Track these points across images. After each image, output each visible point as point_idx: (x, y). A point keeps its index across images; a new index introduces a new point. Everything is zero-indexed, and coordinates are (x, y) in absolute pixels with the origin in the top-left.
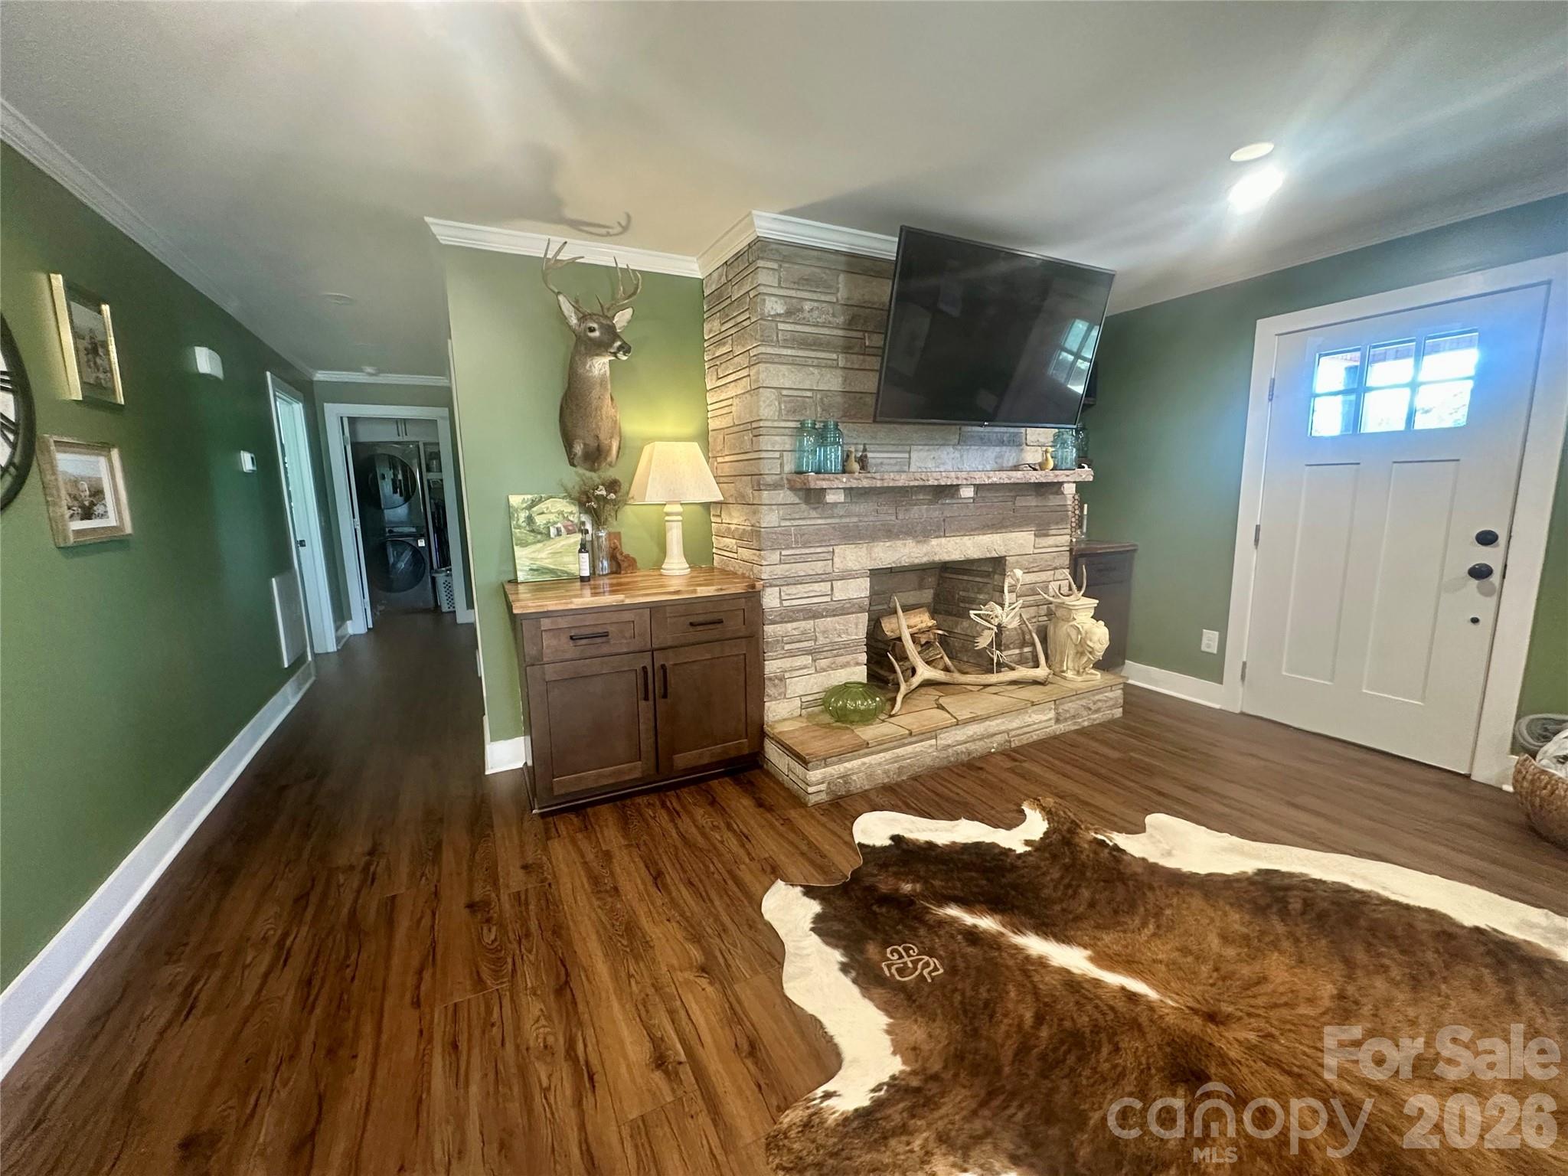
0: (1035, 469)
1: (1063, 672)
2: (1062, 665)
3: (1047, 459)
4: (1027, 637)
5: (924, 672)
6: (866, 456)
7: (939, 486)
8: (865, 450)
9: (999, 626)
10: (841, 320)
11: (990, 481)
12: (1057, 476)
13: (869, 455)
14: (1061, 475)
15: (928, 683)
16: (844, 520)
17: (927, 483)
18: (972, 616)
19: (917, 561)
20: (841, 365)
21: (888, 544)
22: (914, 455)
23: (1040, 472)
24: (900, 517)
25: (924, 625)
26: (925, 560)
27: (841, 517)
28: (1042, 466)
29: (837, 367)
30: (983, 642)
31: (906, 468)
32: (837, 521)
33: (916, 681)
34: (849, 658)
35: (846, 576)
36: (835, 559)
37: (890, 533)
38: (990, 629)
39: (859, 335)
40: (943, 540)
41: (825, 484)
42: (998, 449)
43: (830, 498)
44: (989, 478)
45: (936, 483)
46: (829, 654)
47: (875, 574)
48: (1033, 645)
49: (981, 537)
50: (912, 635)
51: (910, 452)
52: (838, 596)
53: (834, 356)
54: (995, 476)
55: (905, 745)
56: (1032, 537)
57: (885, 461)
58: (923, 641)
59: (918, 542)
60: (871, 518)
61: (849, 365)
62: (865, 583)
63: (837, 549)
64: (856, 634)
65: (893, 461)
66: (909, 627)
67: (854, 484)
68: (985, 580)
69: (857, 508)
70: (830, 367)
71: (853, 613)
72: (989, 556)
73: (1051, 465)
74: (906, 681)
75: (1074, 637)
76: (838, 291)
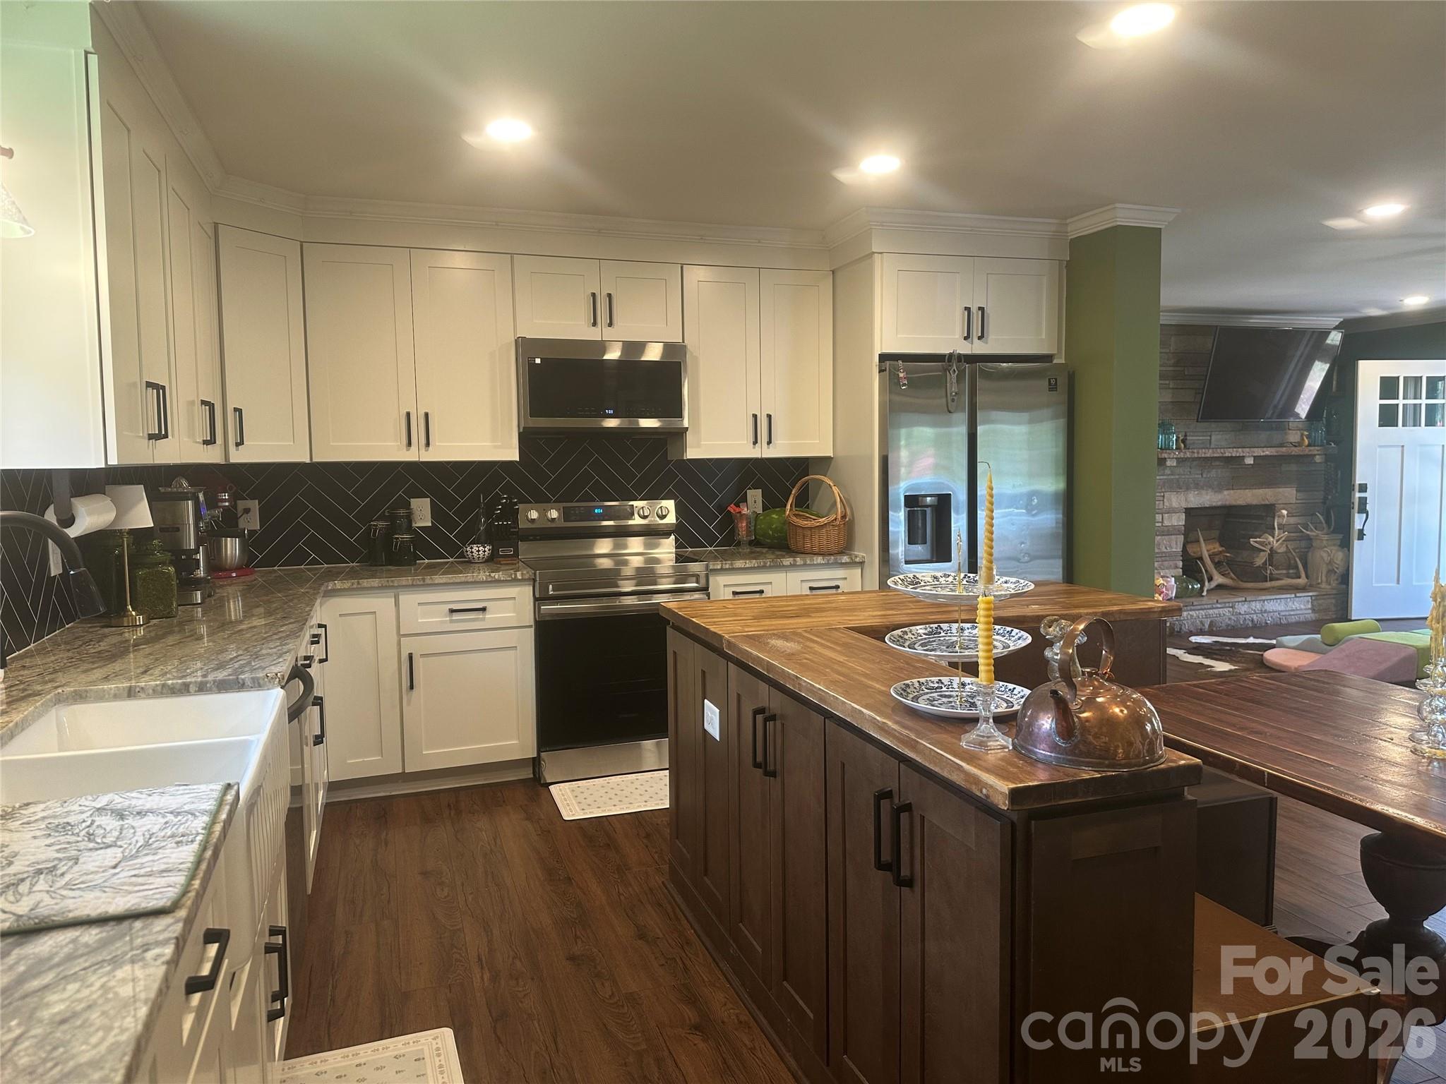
0: (1295, 446)
1: (1319, 584)
2: (1317, 579)
3: (1303, 439)
4: (1292, 562)
5: (1219, 579)
6: (1186, 439)
7: (1232, 457)
8: (1186, 436)
9: (1271, 549)
10: (1172, 362)
11: (1264, 454)
12: (1310, 451)
13: (1188, 438)
14: (1314, 450)
15: (1219, 587)
16: (1170, 477)
17: (1224, 455)
18: (1252, 543)
19: (1214, 504)
20: (1171, 386)
21: (1196, 493)
22: (1213, 437)
23: (1299, 448)
24: (1204, 476)
25: (1216, 550)
26: (1219, 504)
27: (1169, 475)
28: (1299, 444)
29: (1169, 388)
30: (1260, 560)
31: (1208, 446)
32: (1165, 477)
33: (1213, 584)
34: (1171, 563)
35: (1171, 511)
36: (1165, 500)
37: (1197, 486)
38: (1264, 551)
39: (1182, 369)
40: (1232, 491)
41: (1166, 456)
42: (1268, 433)
43: (1169, 463)
44: (1263, 452)
45: (1230, 455)
46: (1160, 559)
47: (1188, 511)
48: (1297, 567)
49: (1257, 490)
50: (1209, 556)
51: (1210, 436)
52: (1166, 523)
53: (1167, 382)
54: (1267, 451)
55: (1213, 608)
56: (1295, 492)
57: (1196, 442)
58: (1216, 561)
59: (1216, 492)
60: (1187, 476)
61: (1175, 387)
62: (1183, 516)
63: (1166, 494)
64: (1176, 548)
65: (1200, 442)
66: (1208, 551)
67: (1182, 455)
68: (1260, 522)
69: (1181, 470)
70: (1166, 389)
71: (1174, 535)
72: (1263, 503)
73: (1306, 442)
74: (1209, 582)
75: (1326, 559)
76: (1170, 345)
